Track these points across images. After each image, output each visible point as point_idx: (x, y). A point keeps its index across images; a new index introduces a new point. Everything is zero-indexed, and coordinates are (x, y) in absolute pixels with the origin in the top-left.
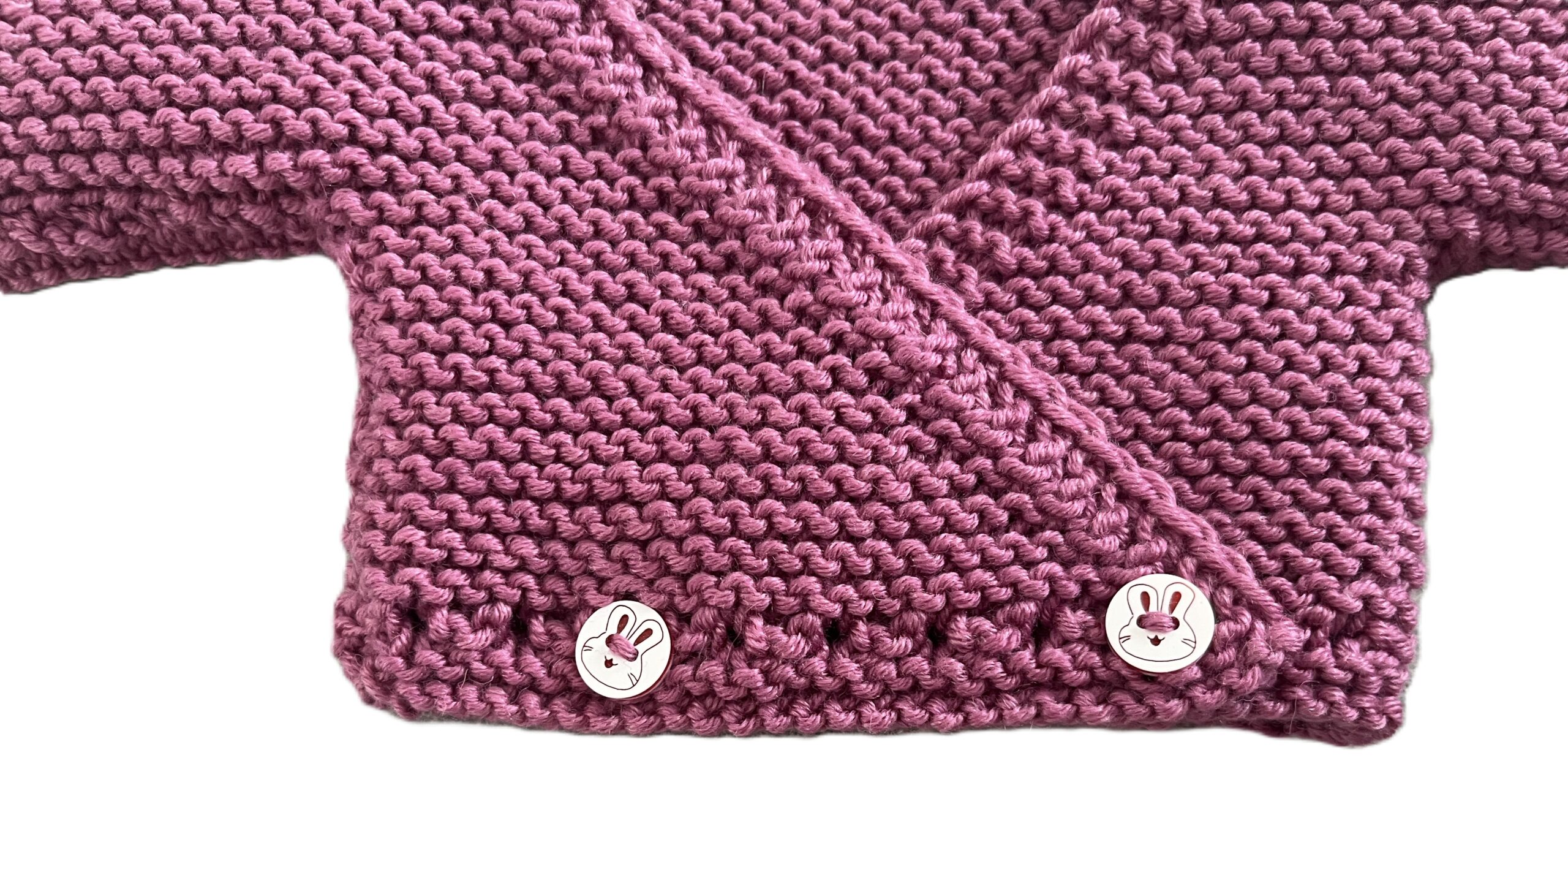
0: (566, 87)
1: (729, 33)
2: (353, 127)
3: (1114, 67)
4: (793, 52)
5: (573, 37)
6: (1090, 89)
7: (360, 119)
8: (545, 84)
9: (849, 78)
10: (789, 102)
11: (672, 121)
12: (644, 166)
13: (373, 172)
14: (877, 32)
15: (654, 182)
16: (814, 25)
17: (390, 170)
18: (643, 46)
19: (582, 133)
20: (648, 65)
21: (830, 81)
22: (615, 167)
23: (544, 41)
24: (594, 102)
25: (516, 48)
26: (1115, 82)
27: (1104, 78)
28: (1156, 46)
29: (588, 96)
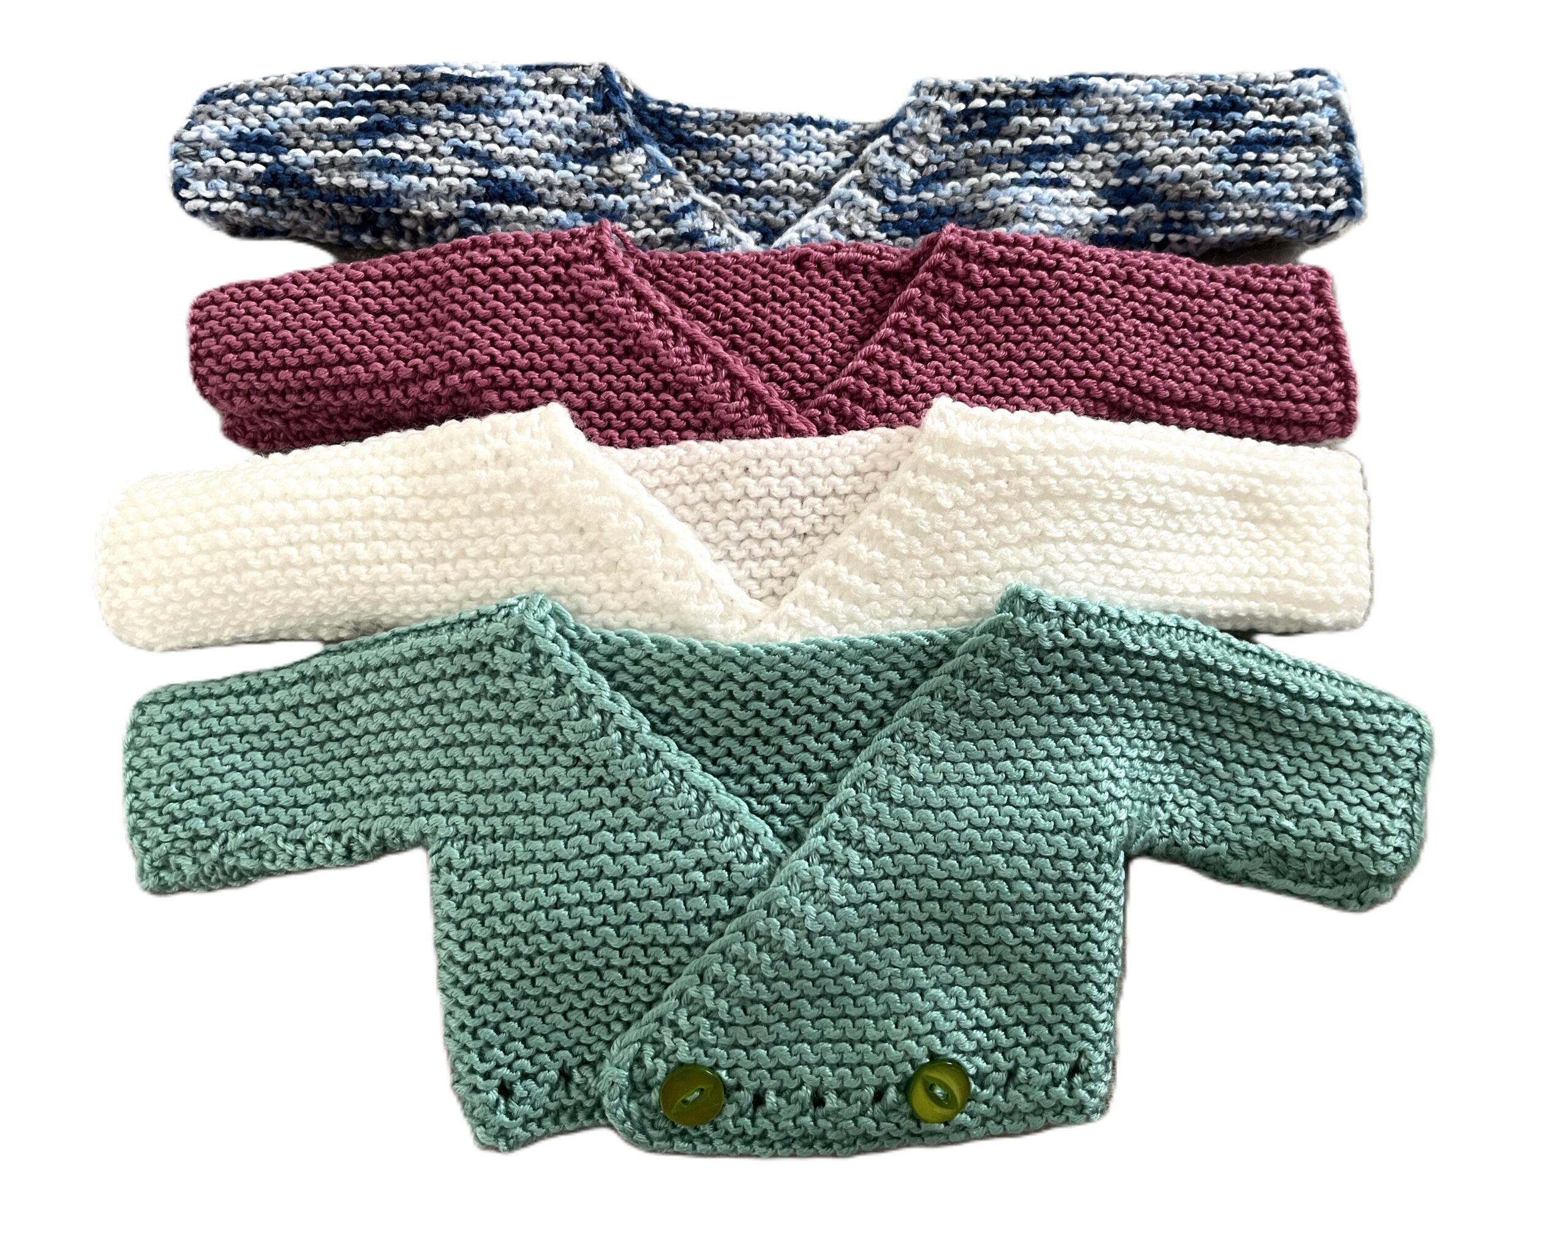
0: (610, 325)
1: (700, 288)
2: (493, 357)
3: (919, 320)
4: (736, 298)
5: (614, 298)
6: (907, 331)
7: (497, 352)
8: (599, 324)
9: (767, 311)
10: (734, 324)
11: (670, 343)
12: (655, 367)
13: (503, 379)
14: (783, 286)
15: (661, 376)
16: (747, 283)
17: (513, 378)
18: (655, 302)
19: (619, 350)
20: (657, 313)
21: (757, 313)
22: (637, 368)
23: (598, 301)
24: (626, 332)
25: (582, 306)
26: (920, 328)
27: (914, 325)
28: (940, 310)
29: (622, 329)
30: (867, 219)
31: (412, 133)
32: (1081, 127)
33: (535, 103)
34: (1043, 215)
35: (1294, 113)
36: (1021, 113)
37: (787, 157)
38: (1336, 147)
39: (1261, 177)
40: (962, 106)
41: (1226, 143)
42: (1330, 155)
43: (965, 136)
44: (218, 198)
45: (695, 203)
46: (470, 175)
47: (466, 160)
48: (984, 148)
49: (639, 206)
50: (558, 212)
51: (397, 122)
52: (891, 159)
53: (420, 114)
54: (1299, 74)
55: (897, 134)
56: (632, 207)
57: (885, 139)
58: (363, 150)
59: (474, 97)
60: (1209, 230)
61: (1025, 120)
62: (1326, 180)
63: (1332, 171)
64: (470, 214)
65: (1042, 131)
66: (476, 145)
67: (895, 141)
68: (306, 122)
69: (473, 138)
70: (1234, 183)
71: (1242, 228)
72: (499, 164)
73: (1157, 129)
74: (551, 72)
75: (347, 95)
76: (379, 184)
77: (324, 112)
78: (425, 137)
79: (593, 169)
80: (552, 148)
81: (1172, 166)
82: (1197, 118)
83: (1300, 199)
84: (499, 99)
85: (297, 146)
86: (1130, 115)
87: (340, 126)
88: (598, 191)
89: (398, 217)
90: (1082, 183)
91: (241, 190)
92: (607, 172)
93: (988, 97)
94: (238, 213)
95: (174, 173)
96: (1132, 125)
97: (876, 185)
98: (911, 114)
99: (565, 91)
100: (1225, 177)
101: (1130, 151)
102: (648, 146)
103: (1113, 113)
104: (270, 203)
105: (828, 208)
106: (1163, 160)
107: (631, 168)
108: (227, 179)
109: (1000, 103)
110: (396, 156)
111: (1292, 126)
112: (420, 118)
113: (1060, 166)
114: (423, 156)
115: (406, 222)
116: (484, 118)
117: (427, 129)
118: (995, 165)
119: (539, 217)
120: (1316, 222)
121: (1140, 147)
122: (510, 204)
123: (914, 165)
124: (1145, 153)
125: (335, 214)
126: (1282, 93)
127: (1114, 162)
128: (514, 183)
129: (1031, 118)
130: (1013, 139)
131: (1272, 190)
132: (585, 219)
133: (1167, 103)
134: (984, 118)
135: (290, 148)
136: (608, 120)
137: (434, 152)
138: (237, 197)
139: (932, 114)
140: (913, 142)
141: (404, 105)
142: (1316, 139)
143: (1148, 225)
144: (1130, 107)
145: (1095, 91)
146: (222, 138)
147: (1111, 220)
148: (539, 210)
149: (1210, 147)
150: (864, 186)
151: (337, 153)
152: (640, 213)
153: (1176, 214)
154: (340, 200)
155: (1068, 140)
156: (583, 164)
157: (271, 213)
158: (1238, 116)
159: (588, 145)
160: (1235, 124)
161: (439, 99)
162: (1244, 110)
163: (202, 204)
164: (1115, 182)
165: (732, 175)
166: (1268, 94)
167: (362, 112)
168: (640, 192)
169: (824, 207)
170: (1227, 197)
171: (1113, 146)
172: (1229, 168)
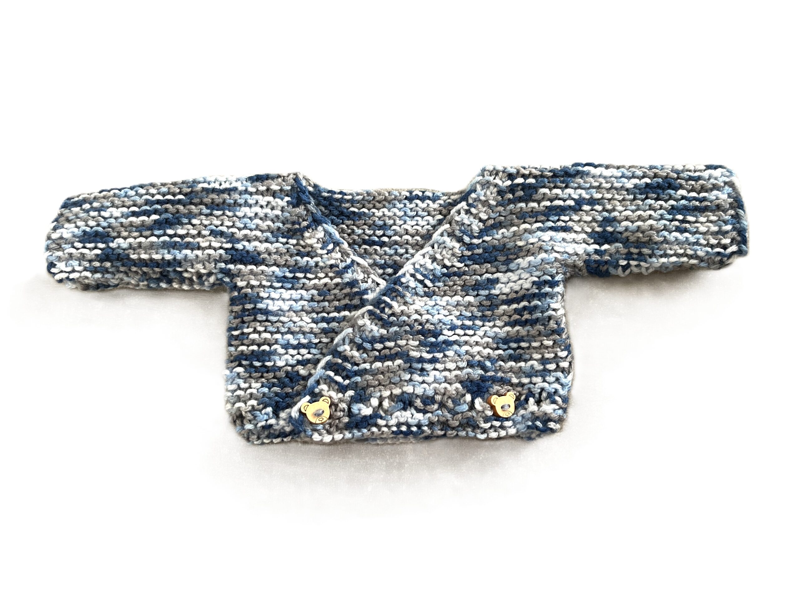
30: (453, 255)
31: (186, 224)
32: (580, 195)
33: (257, 202)
34: (556, 248)
35: (706, 192)
36: (544, 187)
37: (405, 222)
38: (732, 212)
39: (686, 230)
40: (509, 183)
41: (665, 209)
42: (727, 218)
43: (510, 201)
44: (74, 271)
45: (353, 261)
46: (221, 248)
47: (219, 238)
48: (521, 208)
49: (321, 264)
50: (274, 268)
51: (177, 218)
52: (466, 217)
53: (190, 212)
54: (709, 167)
55: (470, 201)
56: (317, 265)
57: (463, 204)
58: (158, 237)
59: (221, 200)
60: (654, 260)
61: (546, 191)
62: (725, 234)
63: (729, 227)
64: (222, 271)
65: (557, 198)
66: (224, 229)
67: (469, 205)
68: (123, 220)
69: (222, 225)
70: (670, 232)
71: (674, 259)
72: (238, 241)
73: (624, 200)
74: (266, 182)
75: (147, 202)
76: (168, 257)
77: (134, 214)
78: (193, 225)
79: (294, 241)
80: (269, 229)
81: (633, 222)
82: (647, 193)
83: (708, 245)
84: (235, 201)
85: (119, 236)
86: (608, 190)
87: (143, 221)
88: (297, 255)
89: (181, 272)
90: (579, 229)
91: (88, 265)
92: (302, 242)
93: (524, 176)
94: (87, 278)
95: (47, 259)
96: (609, 196)
97: (457, 233)
98: (479, 187)
99: (274, 194)
100: (665, 228)
101: (607, 211)
102: (325, 225)
103: (599, 187)
104: (107, 271)
105: (430, 248)
106: (627, 219)
107: (316, 240)
108: (79, 259)
109: (532, 181)
110: (177, 239)
111: (704, 199)
112: (190, 216)
113: (567, 218)
114: (193, 237)
115: (186, 275)
116: (228, 213)
117: (194, 221)
118: (528, 219)
119: (263, 272)
120: (719, 258)
121: (614, 210)
122: (245, 264)
123: (481, 220)
124: (616, 214)
125: (145, 273)
126: (699, 178)
127: (600, 218)
128: (248, 252)
129: (550, 189)
130: (539, 202)
131: (692, 239)
132: (290, 272)
133: (629, 184)
134: (522, 190)
135: (115, 238)
136: (301, 210)
137: (199, 234)
138: (86, 269)
139: (492, 188)
140: (480, 206)
141: (181, 207)
142: (719, 207)
143: (618, 256)
144: (609, 185)
145: (588, 174)
146: (74, 236)
147: (596, 252)
148: (263, 267)
149: (655, 211)
150: (451, 235)
151: (142, 240)
152: (322, 268)
153: (635, 251)
154: (147, 265)
155: (572, 203)
156: (288, 239)
157: (106, 276)
158: (672, 192)
159: (289, 226)
160: (671, 198)
161: (201, 203)
162: (676, 189)
163: (64, 275)
164: (598, 229)
165: (374, 234)
166: (691, 178)
167: (156, 212)
168: (321, 256)
169: (427, 249)
170: (666, 241)
171: (599, 208)
172: (668, 223)
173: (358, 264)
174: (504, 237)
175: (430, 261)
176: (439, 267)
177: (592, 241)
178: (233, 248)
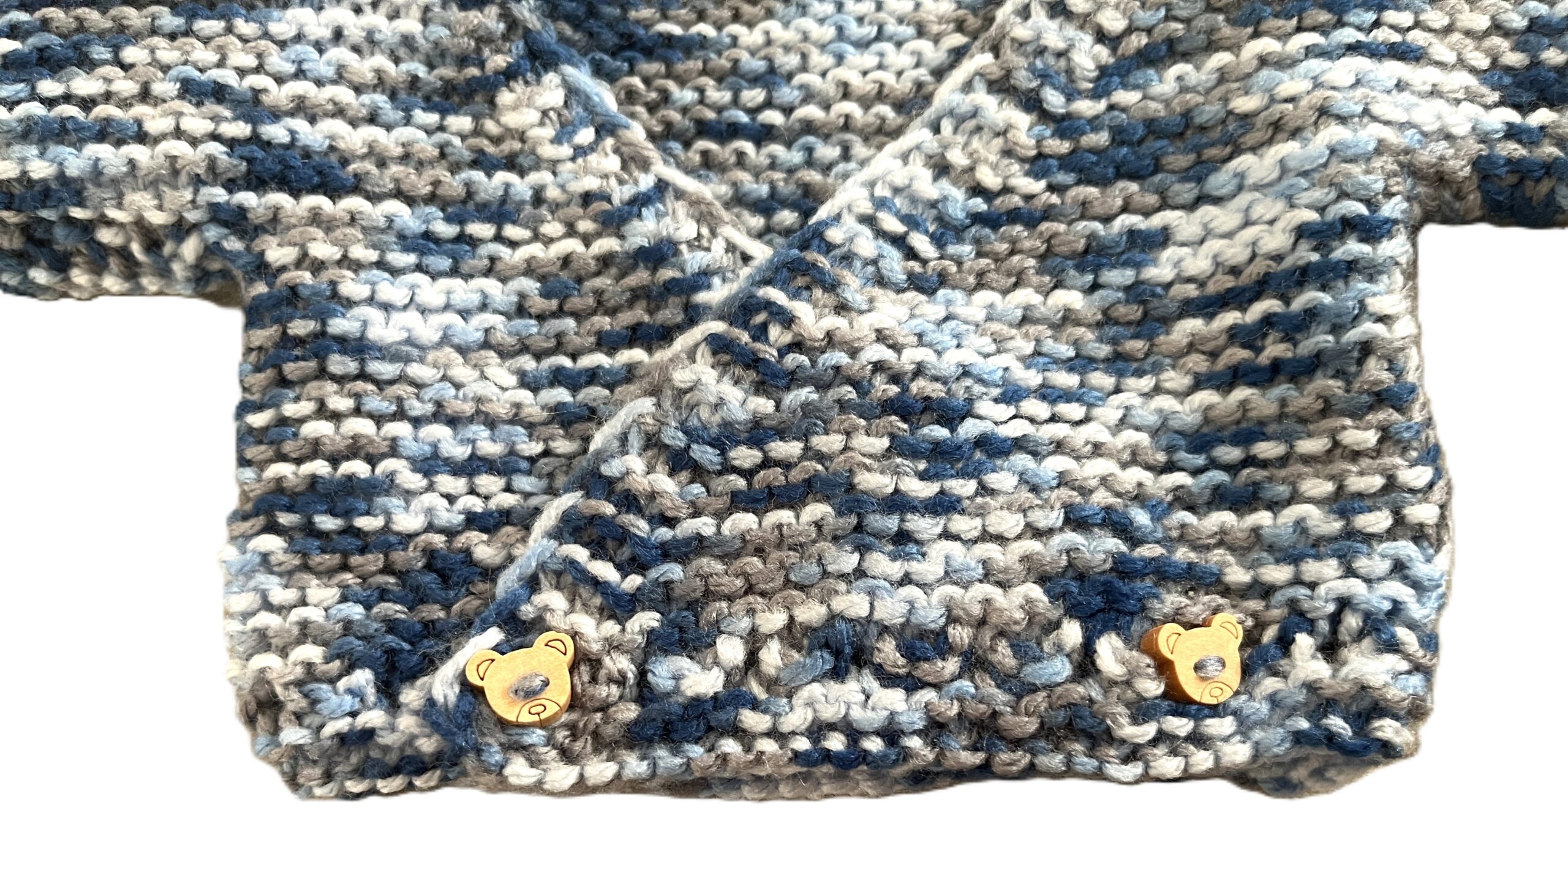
102: (568, 69)
107: (534, 116)
173: (680, 194)
174: (1184, 90)
175: (928, 174)
176: (958, 194)
177: (1495, 97)
178: (255, 138)
